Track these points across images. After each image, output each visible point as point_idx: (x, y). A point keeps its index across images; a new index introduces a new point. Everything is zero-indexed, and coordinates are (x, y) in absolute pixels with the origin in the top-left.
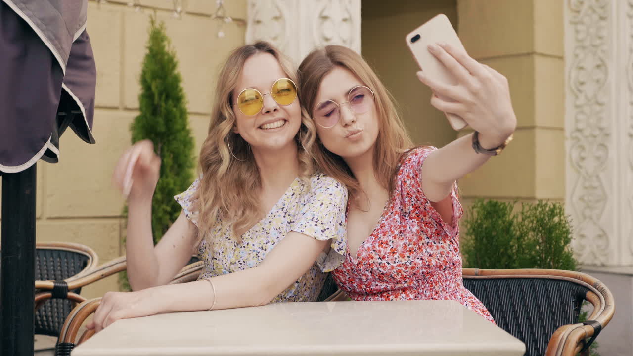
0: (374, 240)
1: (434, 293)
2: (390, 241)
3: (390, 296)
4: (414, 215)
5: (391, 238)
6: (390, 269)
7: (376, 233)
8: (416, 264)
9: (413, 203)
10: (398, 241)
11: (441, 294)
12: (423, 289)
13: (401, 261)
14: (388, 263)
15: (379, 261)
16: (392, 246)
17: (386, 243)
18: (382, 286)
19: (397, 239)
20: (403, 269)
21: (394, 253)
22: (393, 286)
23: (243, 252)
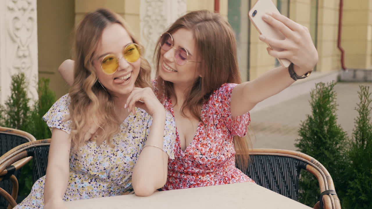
0: (196, 142)
1: (225, 173)
2: (209, 143)
3: (199, 175)
4: (219, 126)
5: (209, 142)
6: (207, 162)
7: (197, 138)
8: (221, 158)
9: (218, 118)
10: (213, 144)
11: (228, 173)
12: (219, 171)
13: (214, 157)
14: (207, 158)
15: (201, 156)
16: (210, 147)
17: (206, 145)
18: (197, 170)
19: (213, 142)
20: (214, 162)
21: (211, 151)
22: (204, 171)
23: (100, 157)
